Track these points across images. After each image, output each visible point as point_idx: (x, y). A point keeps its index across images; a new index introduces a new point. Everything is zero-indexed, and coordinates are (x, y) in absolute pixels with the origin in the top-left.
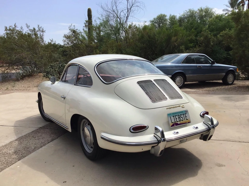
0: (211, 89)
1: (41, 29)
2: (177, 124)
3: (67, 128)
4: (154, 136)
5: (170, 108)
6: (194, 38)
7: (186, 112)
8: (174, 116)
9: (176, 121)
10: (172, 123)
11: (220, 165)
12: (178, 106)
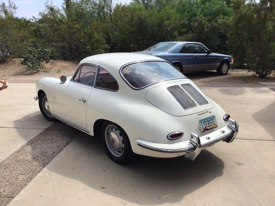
0: (207, 79)
1: (13, 6)
2: (207, 130)
3: (88, 132)
4: (190, 142)
5: (201, 114)
6: (187, 22)
7: (214, 117)
8: (204, 122)
9: (206, 127)
10: (203, 129)
11: (240, 164)
12: (206, 111)
